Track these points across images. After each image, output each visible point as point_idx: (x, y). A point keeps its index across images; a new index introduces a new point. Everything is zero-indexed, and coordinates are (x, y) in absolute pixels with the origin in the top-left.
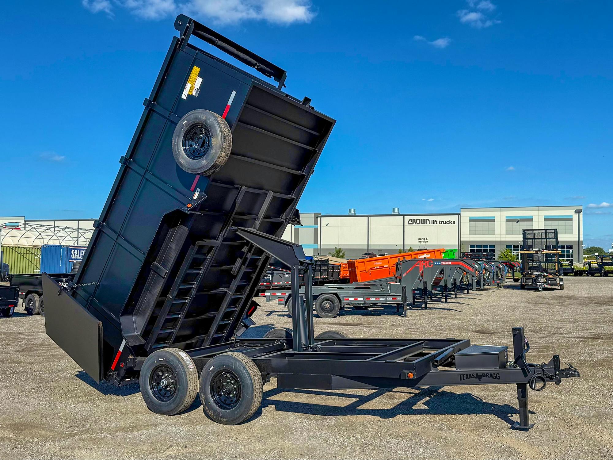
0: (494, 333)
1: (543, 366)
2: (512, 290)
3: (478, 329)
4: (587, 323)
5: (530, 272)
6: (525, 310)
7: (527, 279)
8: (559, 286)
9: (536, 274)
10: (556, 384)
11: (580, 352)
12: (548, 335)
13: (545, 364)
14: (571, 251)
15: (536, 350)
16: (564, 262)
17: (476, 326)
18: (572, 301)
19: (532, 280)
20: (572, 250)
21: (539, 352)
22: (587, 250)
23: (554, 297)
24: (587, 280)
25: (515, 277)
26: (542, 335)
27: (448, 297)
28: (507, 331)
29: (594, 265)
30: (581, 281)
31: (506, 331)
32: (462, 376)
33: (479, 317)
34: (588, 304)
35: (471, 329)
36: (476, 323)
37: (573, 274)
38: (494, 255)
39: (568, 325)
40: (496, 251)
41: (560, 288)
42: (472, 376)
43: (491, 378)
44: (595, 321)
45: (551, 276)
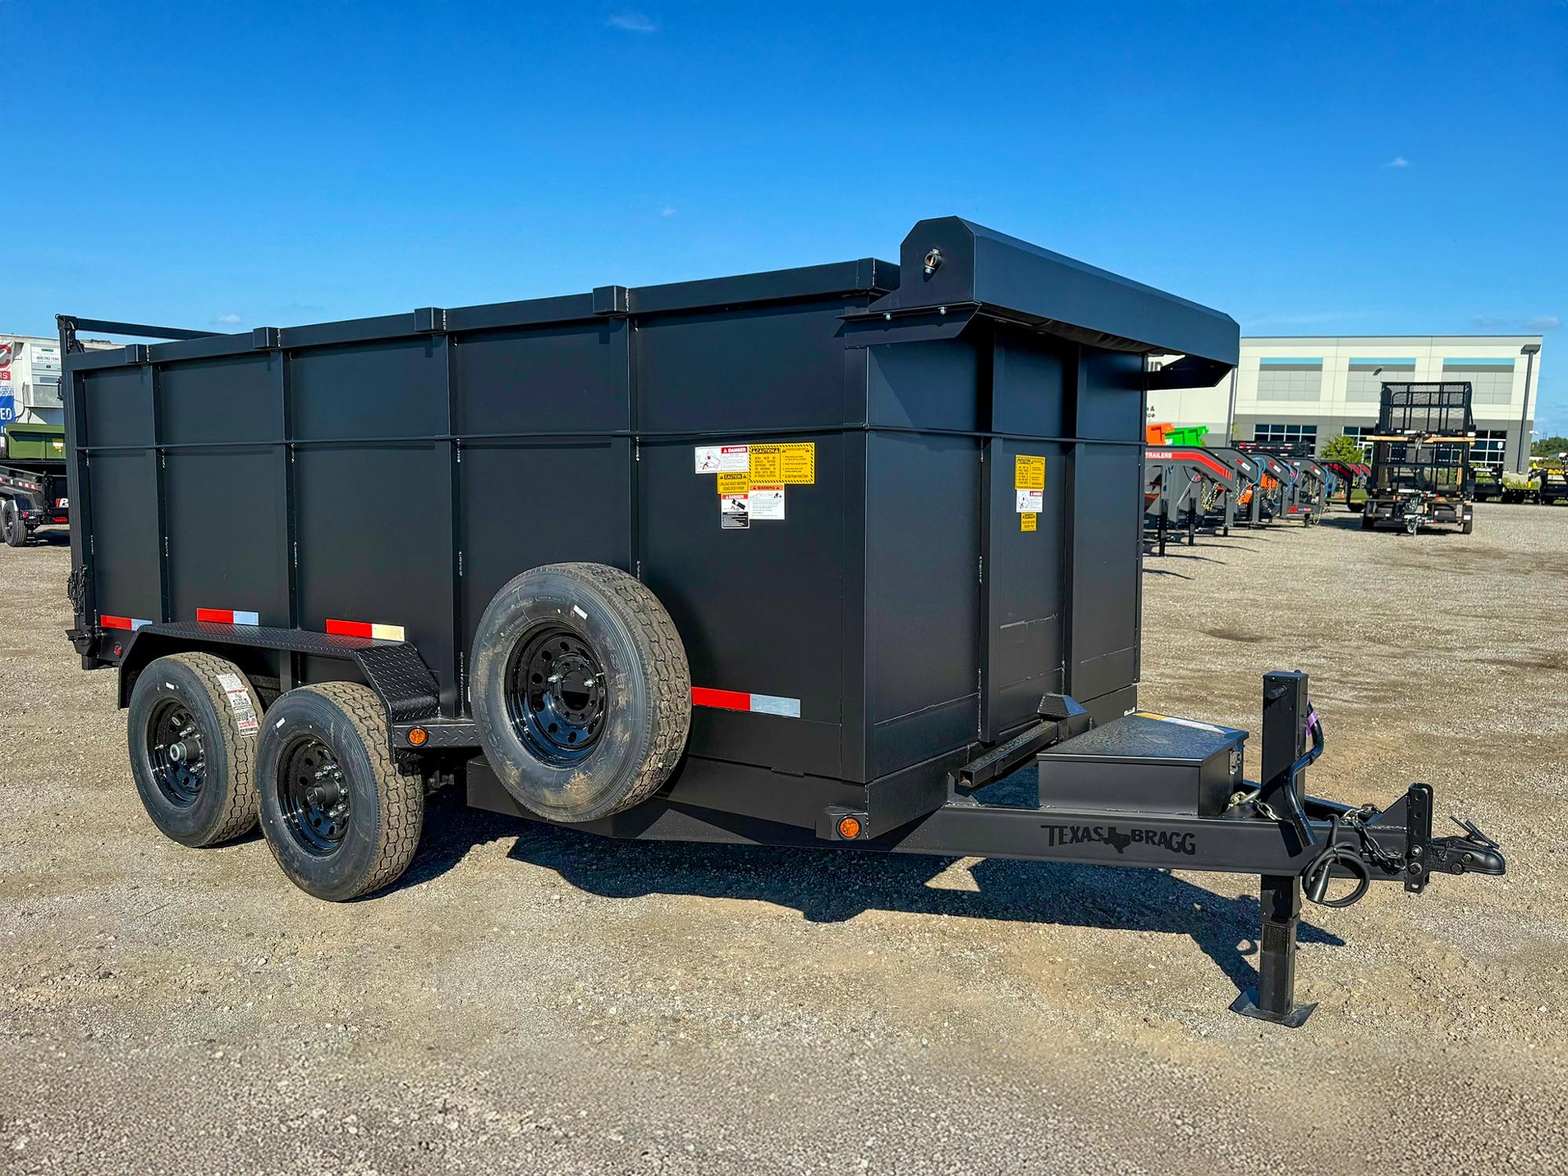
0: (1262, 638)
1: (1363, 818)
2: (1340, 530)
3: (1221, 626)
4: (1523, 620)
5: (1391, 487)
6: (1361, 580)
7: (1380, 505)
8: (1459, 524)
9: (1405, 494)
10: (1408, 888)
11: (1496, 708)
12: (1409, 649)
13: (1373, 809)
14: (1500, 445)
15: (1365, 693)
16: (1480, 469)
17: (1216, 618)
18: (1490, 562)
19: (1394, 508)
20: (1504, 442)
21: (1375, 700)
22: (1541, 445)
23: (1445, 550)
24: (1532, 514)
25: (1351, 501)
26: (1392, 650)
27: (1168, 542)
28: (1299, 636)
29: (1555, 478)
30: (1519, 515)
31: (1295, 635)
32: (1057, 831)
33: (1233, 595)
34: (1530, 571)
35: (1202, 624)
36: (1221, 610)
37: (1500, 499)
38: (1312, 450)
39: (1472, 624)
40: (1317, 439)
41: (1461, 530)
42: (1094, 835)
43: (1163, 846)
44: (1547, 618)
45: (1442, 500)
